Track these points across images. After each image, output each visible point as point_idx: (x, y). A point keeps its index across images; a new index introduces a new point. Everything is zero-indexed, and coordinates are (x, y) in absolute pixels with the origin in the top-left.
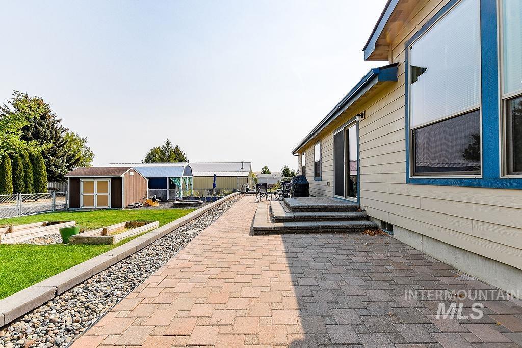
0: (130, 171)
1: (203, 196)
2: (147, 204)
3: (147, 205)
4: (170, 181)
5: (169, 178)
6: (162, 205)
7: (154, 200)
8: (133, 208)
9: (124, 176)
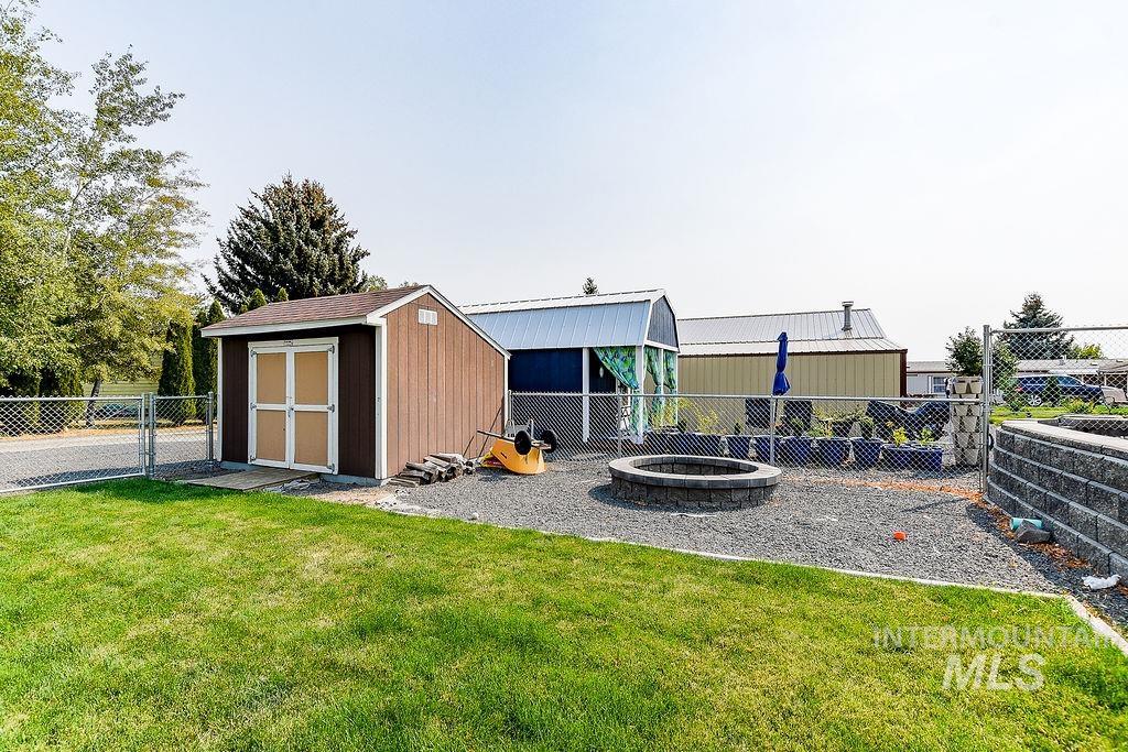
0: (417, 304)
1: (737, 430)
2: (494, 459)
3: (495, 469)
4: (595, 363)
5: (591, 350)
6: (560, 466)
7: (523, 445)
8: (424, 482)
9: (383, 322)
